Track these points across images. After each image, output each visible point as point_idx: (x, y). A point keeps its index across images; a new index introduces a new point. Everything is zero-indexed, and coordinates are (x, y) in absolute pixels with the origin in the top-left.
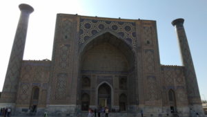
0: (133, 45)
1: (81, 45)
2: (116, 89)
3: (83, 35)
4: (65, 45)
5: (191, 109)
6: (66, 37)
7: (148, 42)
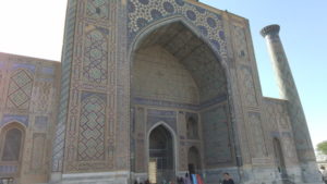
0: (222, 53)
1: (131, 35)
2: (182, 138)
3: (136, 16)
4: (97, 28)
5: (304, 170)
6: (98, 11)
7: (243, 53)
